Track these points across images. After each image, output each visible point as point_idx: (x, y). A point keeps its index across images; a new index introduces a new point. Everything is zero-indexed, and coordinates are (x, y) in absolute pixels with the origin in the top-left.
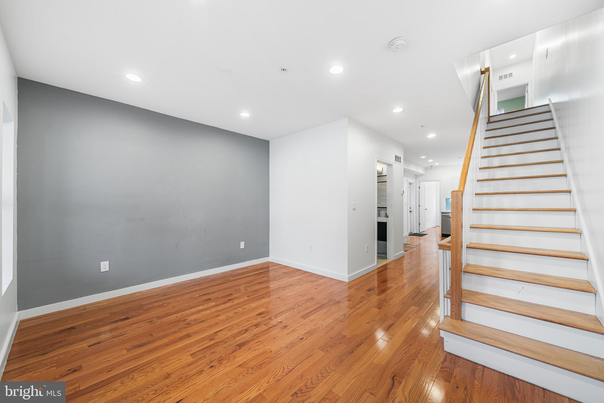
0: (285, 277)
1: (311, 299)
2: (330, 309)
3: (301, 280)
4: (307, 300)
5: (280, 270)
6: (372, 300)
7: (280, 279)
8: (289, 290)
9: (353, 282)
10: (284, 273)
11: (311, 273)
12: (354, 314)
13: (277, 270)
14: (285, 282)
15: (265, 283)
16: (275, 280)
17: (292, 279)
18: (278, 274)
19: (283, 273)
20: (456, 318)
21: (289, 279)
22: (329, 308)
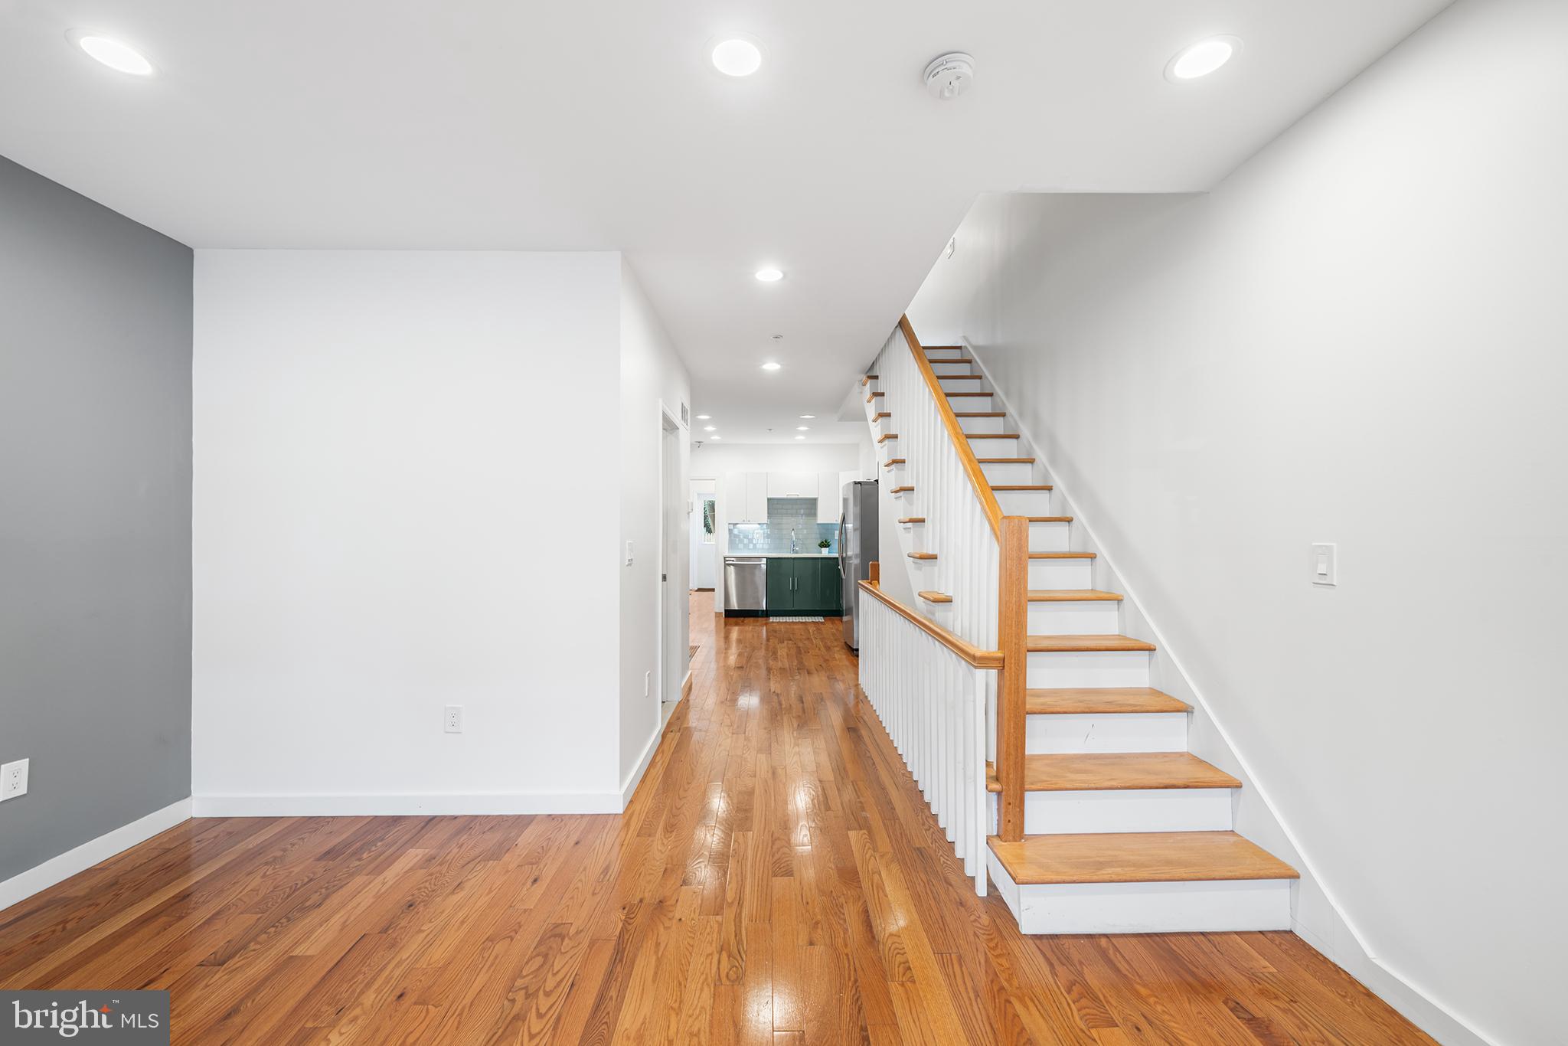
0: (352, 875)
1: (555, 936)
2: (658, 944)
3: (441, 864)
4: (543, 949)
5: (293, 845)
6: (746, 850)
7: (327, 896)
8: (420, 931)
9: (637, 807)
10: (328, 853)
11: (455, 818)
12: (746, 929)
13: (279, 854)
14: (365, 900)
15: (252, 946)
16: (304, 910)
17: (391, 874)
18: (296, 870)
19: (318, 860)
20: (1014, 837)
21: (381, 877)
22: (649, 945)
